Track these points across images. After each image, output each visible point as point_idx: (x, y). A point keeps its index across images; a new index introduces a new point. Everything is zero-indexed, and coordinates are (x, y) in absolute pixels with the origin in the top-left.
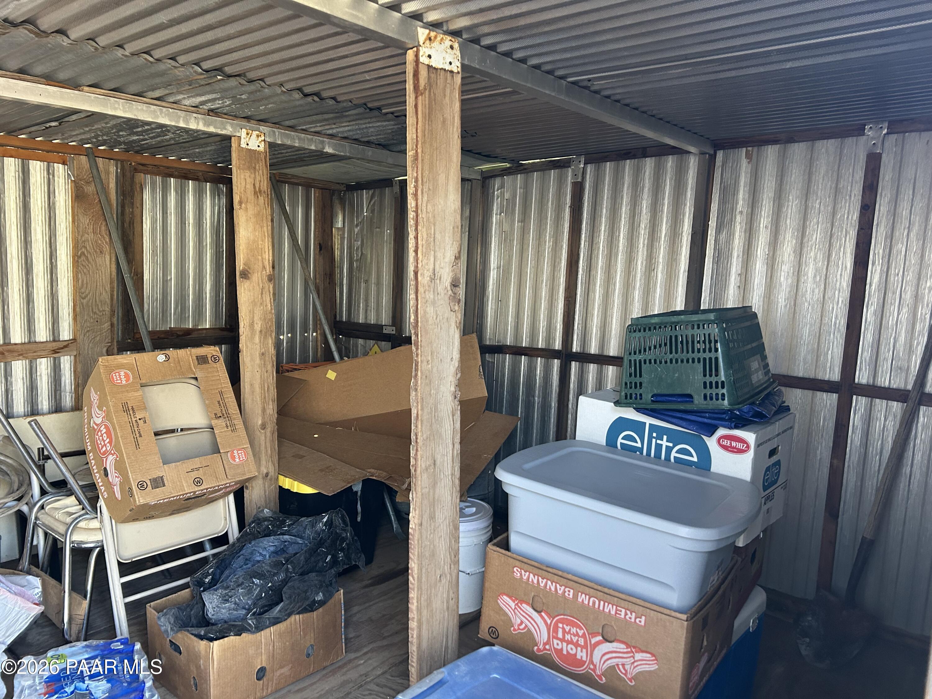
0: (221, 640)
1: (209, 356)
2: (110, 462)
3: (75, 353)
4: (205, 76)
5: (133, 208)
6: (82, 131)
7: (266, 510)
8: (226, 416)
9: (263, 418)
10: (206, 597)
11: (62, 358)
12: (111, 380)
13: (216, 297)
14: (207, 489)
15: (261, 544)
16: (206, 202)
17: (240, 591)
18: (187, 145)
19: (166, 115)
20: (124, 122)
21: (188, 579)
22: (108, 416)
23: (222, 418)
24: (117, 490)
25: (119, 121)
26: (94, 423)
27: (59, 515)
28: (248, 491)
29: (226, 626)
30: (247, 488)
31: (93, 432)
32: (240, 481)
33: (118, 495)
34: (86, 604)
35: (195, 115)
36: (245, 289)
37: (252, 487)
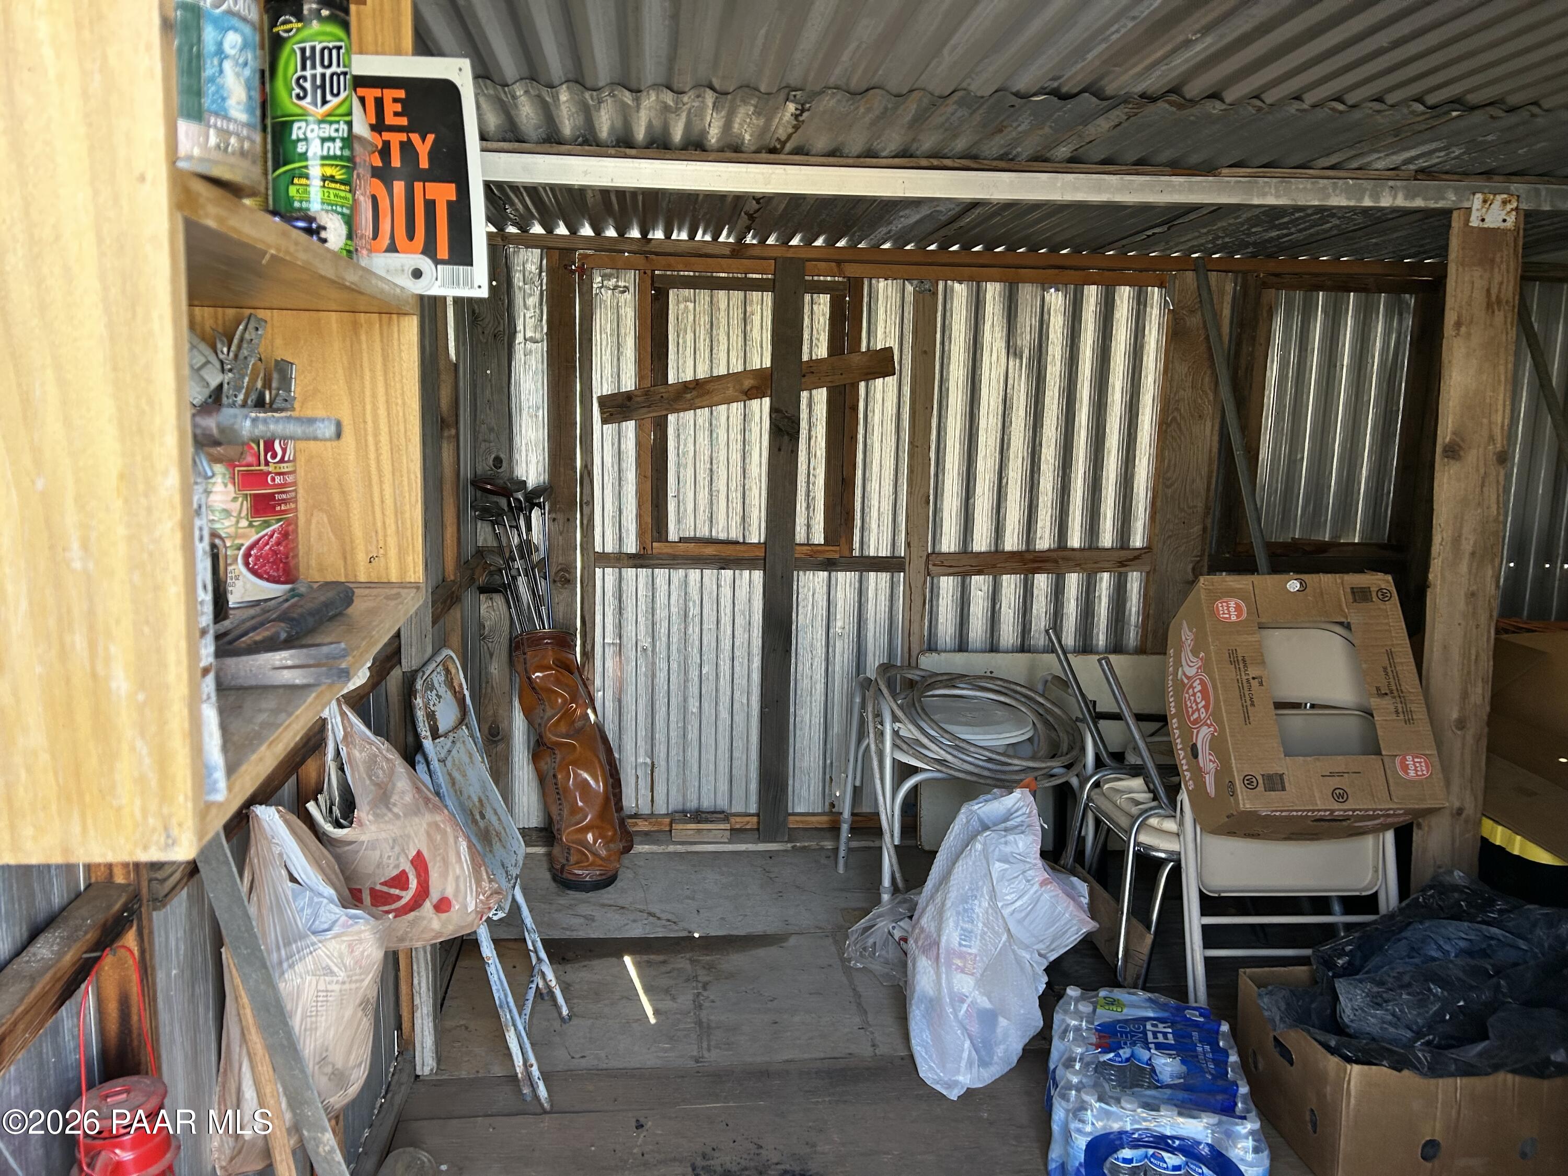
0: (1366, 1067)
1: (1374, 589)
2: (1203, 736)
3: (1148, 568)
4: (1427, 116)
5: (1254, 346)
6: (1196, 234)
7: (1457, 873)
8: (1396, 694)
9: (1462, 709)
10: (1341, 986)
11: (1130, 574)
12: (1214, 613)
13: (1377, 490)
14: (1354, 811)
15: (1443, 930)
16: (1376, 328)
17: (1404, 996)
18: (1360, 233)
19: (1341, 191)
20: (1264, 213)
21: (1307, 952)
22: (1206, 667)
23: (1387, 698)
24: (1209, 781)
25: (1258, 211)
26: (1184, 674)
27: (1121, 800)
28: (1420, 832)
29: (1374, 1046)
30: (1419, 826)
31: (1180, 687)
32: (1414, 810)
33: (1211, 789)
34: (1149, 938)
35: (1391, 183)
36: (1450, 478)
37: (1429, 826)
